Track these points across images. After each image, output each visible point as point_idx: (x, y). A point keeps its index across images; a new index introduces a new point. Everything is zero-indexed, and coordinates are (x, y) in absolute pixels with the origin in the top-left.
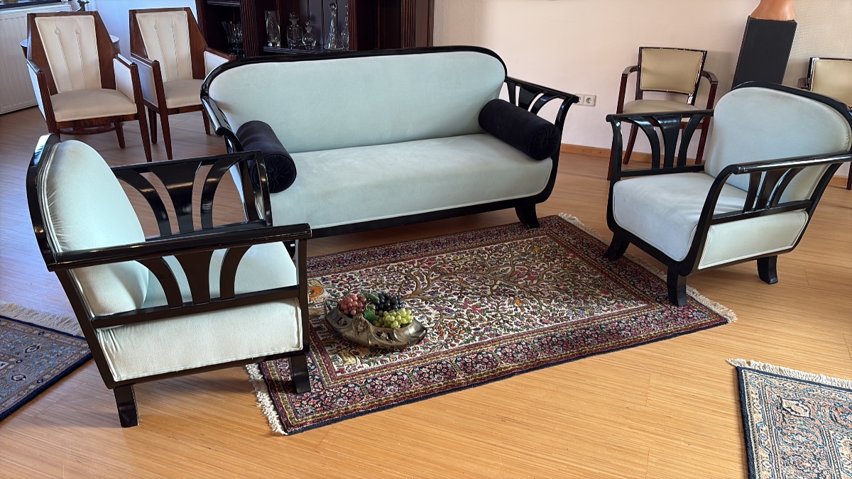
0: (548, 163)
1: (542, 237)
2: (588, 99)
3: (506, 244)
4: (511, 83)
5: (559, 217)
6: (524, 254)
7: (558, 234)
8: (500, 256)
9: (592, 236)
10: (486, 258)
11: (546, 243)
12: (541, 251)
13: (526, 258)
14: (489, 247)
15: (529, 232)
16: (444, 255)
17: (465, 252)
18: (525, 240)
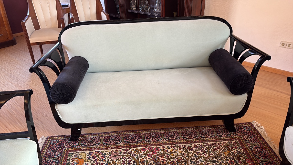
0: (245, 96)
1: (234, 141)
2: (289, 45)
3: (209, 143)
4: (233, 38)
5: (252, 124)
6: (217, 156)
7: (246, 140)
8: (201, 154)
9: (270, 147)
10: (190, 155)
11: (236, 148)
12: (229, 155)
13: (216, 160)
14: (196, 144)
15: (227, 135)
16: (166, 146)
17: (180, 147)
18: (222, 142)
